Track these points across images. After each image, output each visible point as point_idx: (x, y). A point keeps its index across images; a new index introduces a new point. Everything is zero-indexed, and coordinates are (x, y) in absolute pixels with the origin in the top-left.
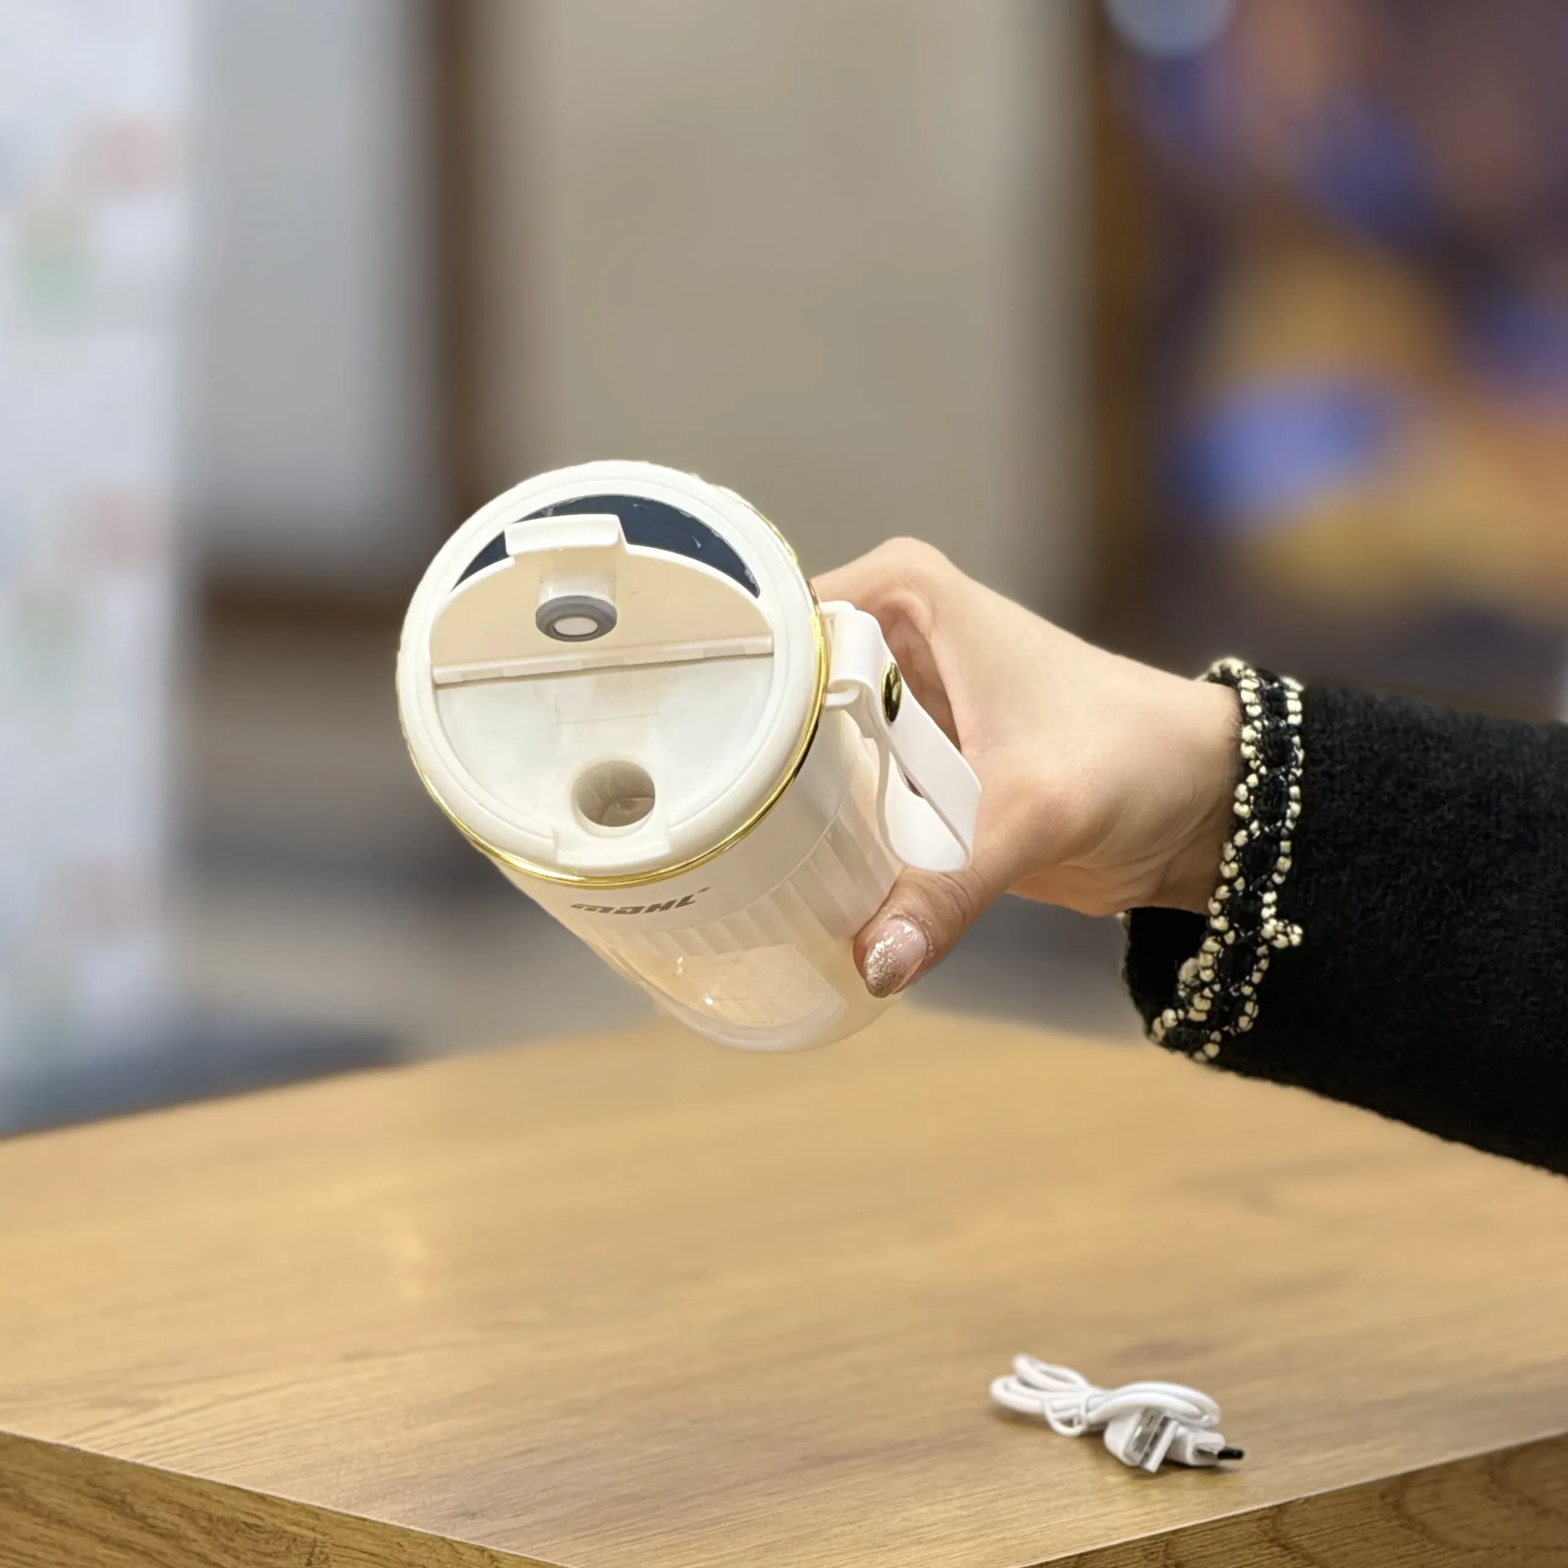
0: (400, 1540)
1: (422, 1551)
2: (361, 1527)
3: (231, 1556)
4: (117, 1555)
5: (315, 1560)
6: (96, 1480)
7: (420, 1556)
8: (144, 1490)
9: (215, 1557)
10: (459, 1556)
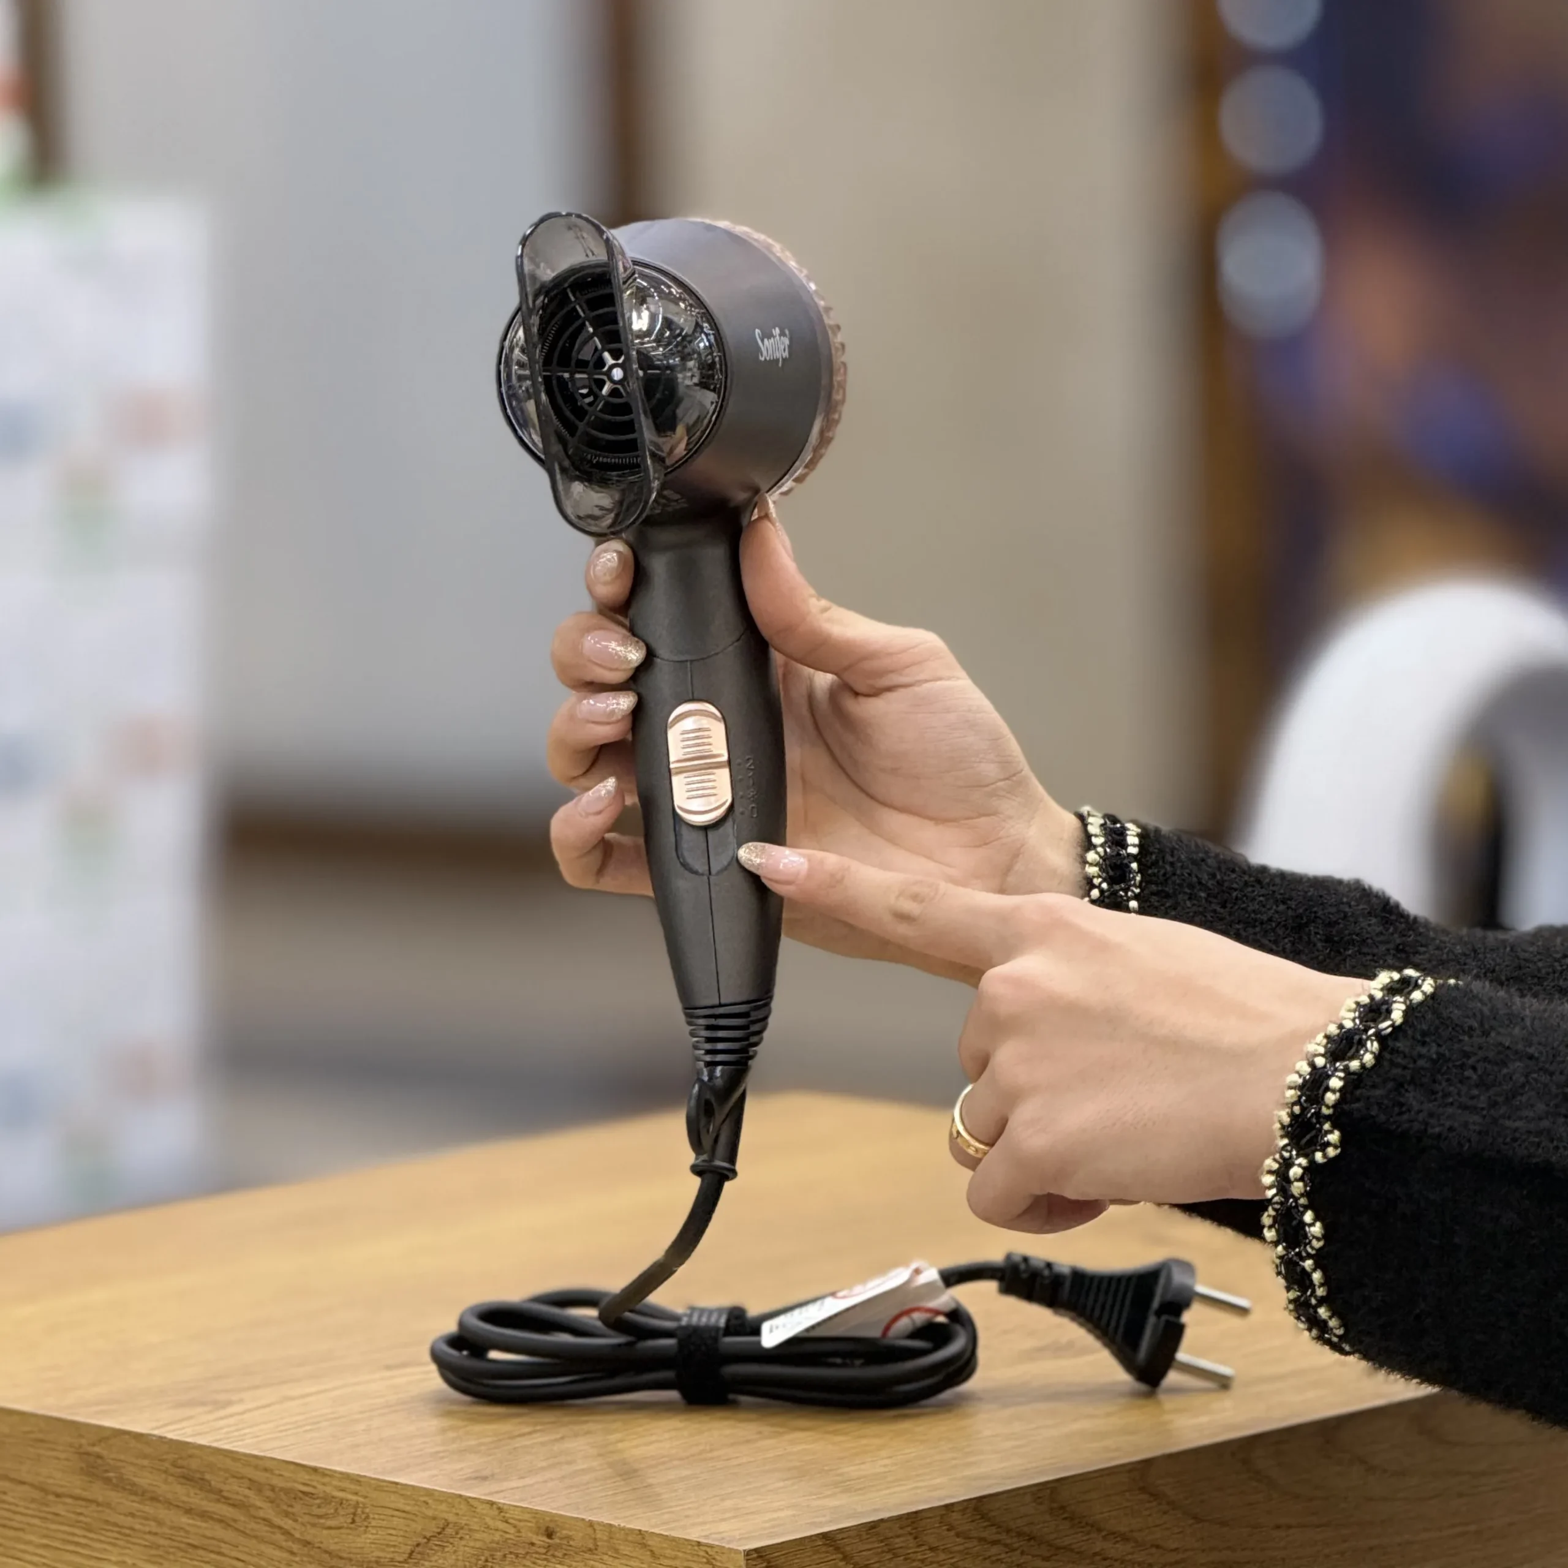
1: (443, 1507)
2: (394, 1490)
3: (290, 1519)
4: (199, 1523)
5: (357, 1518)
6: (180, 1462)
7: (442, 1511)
8: (220, 1469)
9: (277, 1521)
10: (474, 1509)
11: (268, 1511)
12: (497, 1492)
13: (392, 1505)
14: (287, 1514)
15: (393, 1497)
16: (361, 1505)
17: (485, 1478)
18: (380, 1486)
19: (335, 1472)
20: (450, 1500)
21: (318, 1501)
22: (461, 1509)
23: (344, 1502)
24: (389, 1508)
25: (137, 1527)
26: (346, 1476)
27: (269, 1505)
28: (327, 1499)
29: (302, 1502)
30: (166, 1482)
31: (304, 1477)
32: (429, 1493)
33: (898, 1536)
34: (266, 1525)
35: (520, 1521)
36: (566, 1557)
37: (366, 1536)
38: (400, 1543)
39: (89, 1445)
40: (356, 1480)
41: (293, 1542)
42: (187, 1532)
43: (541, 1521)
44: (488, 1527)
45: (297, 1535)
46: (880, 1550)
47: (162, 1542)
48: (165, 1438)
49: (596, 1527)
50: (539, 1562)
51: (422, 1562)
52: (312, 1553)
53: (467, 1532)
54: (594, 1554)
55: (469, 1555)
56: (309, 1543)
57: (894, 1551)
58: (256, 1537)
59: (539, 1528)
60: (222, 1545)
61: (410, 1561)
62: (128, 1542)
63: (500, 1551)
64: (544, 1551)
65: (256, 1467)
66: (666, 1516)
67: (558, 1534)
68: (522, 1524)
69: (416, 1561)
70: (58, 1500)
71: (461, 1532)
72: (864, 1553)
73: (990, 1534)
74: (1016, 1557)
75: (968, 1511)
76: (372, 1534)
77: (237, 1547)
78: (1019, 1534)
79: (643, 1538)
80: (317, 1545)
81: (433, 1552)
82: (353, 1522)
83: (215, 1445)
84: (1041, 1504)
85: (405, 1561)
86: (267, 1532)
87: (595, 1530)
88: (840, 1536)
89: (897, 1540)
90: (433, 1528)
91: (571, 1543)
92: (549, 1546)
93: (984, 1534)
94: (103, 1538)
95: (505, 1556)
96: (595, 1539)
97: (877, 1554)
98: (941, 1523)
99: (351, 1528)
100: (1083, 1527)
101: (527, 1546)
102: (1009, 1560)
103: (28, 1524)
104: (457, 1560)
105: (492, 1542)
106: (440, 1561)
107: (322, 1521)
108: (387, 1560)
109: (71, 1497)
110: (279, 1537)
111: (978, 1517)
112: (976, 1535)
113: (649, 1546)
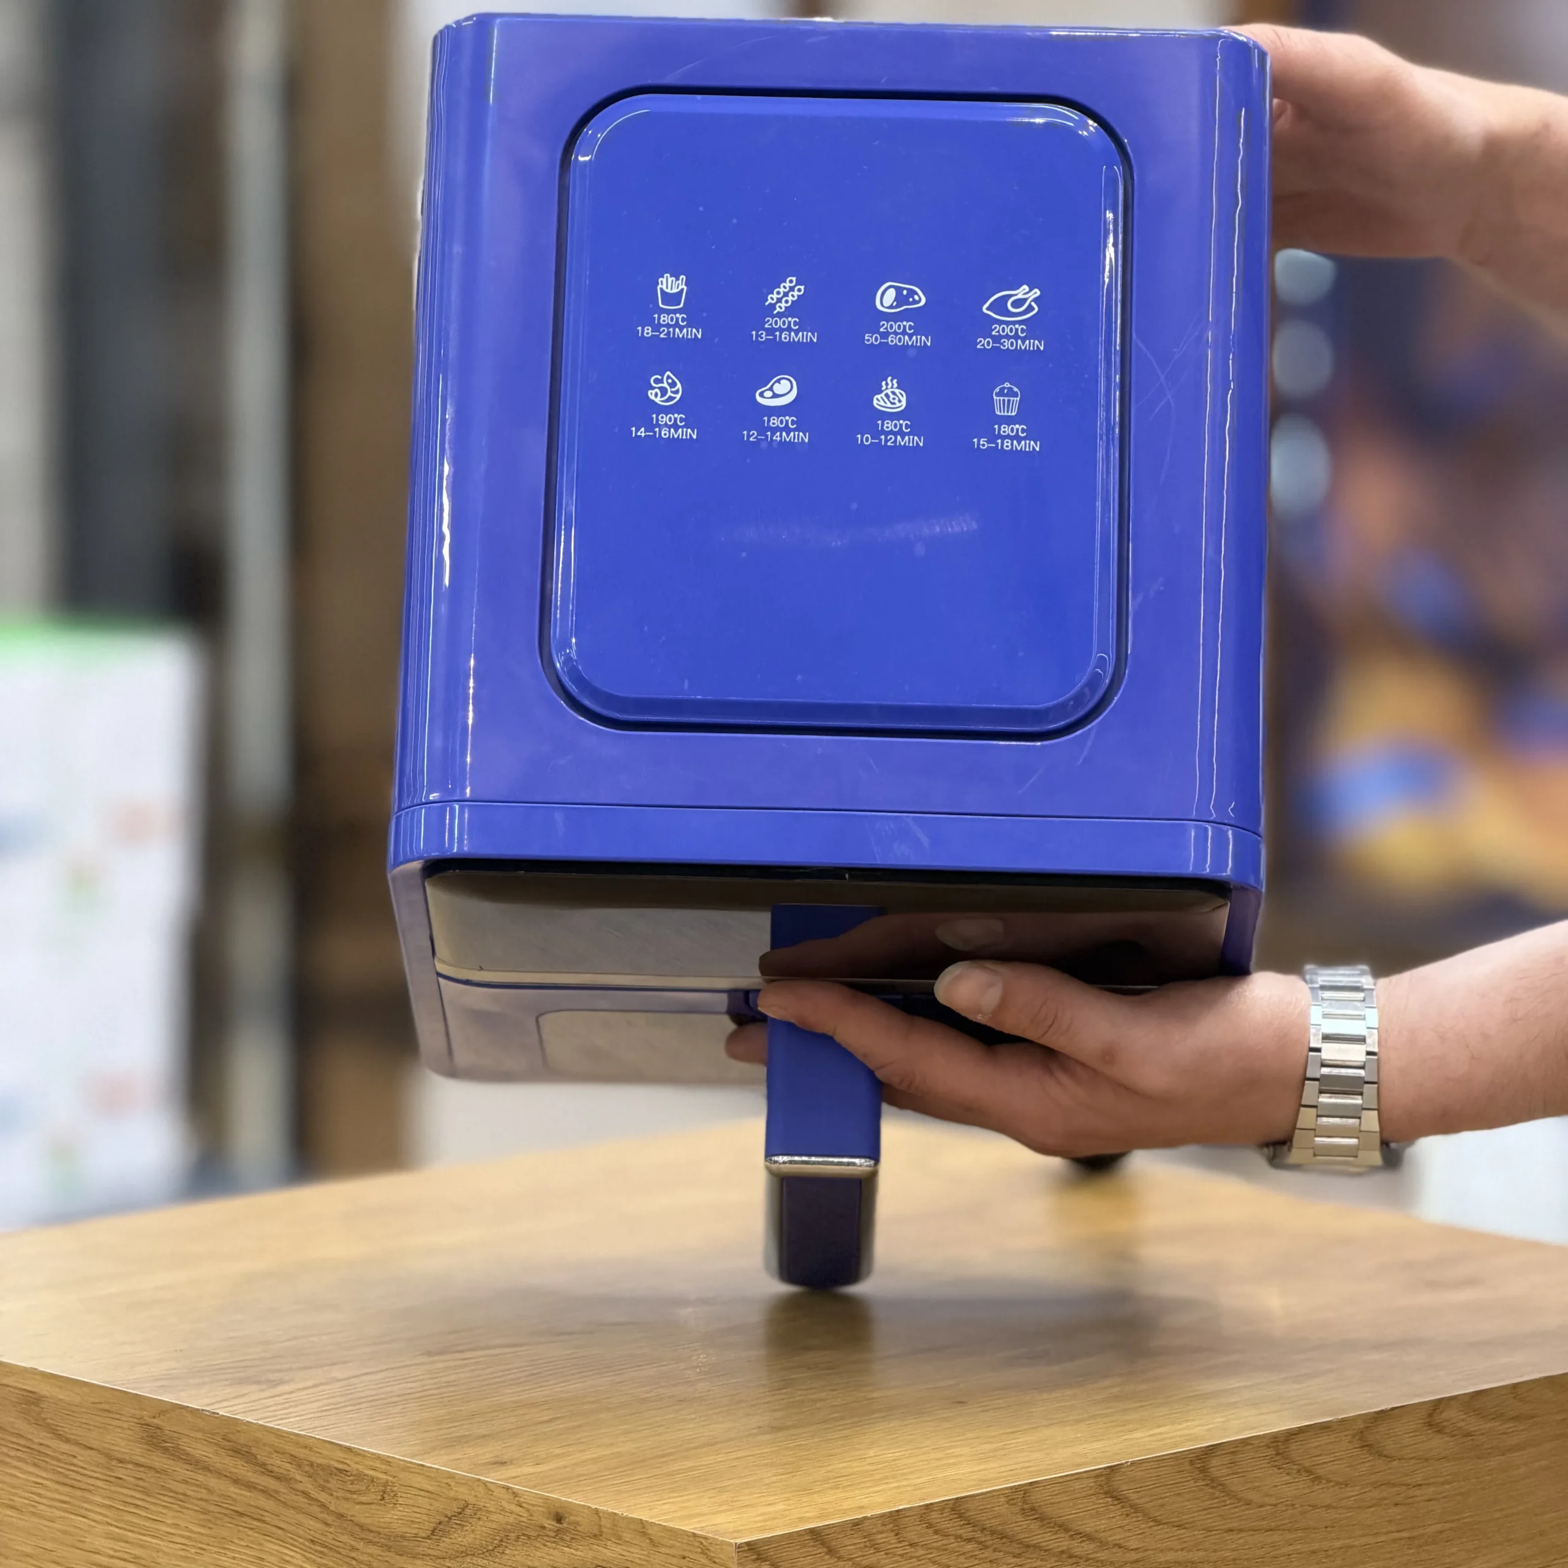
0: (449, 1481)
1: (462, 1489)
2: (421, 1472)
3: (328, 1493)
4: (244, 1492)
5: (386, 1495)
6: (230, 1436)
7: (463, 1493)
8: (264, 1444)
9: (315, 1494)
10: (490, 1493)
11: (308, 1485)
12: (515, 1477)
13: (416, 1485)
14: (323, 1489)
15: (419, 1478)
16: (390, 1484)
17: (503, 1463)
18: (410, 1468)
19: (368, 1452)
20: (470, 1483)
21: (351, 1478)
22: (480, 1492)
23: (375, 1480)
24: (415, 1488)
25: (190, 1493)
26: (378, 1457)
27: (308, 1479)
28: (360, 1477)
29: (337, 1478)
30: (217, 1454)
31: (339, 1455)
32: (452, 1476)
33: (881, 1532)
34: (304, 1497)
35: (533, 1505)
36: (573, 1541)
37: (392, 1512)
38: (424, 1521)
39: (149, 1417)
40: (387, 1461)
41: (328, 1514)
42: (235, 1500)
43: (552, 1507)
44: (503, 1510)
45: (332, 1508)
46: (862, 1545)
47: (212, 1508)
48: (218, 1414)
49: (601, 1514)
50: (549, 1544)
51: (443, 1539)
52: (345, 1525)
53: (483, 1514)
54: (600, 1540)
55: (485, 1535)
56: (343, 1516)
57: (877, 1546)
58: (294, 1508)
59: (550, 1513)
60: (266, 1514)
61: (432, 1537)
62: (180, 1506)
63: (514, 1532)
64: (553, 1534)
65: (297, 1444)
66: (666, 1506)
67: (567, 1520)
68: (535, 1508)
69: (438, 1537)
70: (120, 1465)
71: (479, 1513)
72: (849, 1548)
73: (966, 1532)
74: (987, 1554)
75: (946, 1511)
76: (400, 1511)
77: (279, 1516)
78: (993, 1533)
79: (644, 1527)
80: (349, 1518)
81: (454, 1530)
82: (383, 1499)
83: (260, 1422)
84: (1014, 1504)
85: (428, 1538)
86: (305, 1503)
87: (599, 1517)
88: (827, 1532)
89: (880, 1536)
90: (455, 1508)
91: (578, 1528)
92: (558, 1530)
93: (961, 1532)
94: (159, 1502)
95: (518, 1537)
96: (600, 1526)
97: (861, 1548)
98: (920, 1521)
99: (380, 1505)
100: (1051, 1527)
101: (538, 1528)
102: (981, 1556)
103: (93, 1485)
104: (475, 1539)
105: (507, 1523)
106: (460, 1539)
107: (355, 1496)
108: (412, 1535)
109: (130, 1462)
110: (315, 1509)
111: (956, 1516)
112: (953, 1533)
113: (649, 1534)
